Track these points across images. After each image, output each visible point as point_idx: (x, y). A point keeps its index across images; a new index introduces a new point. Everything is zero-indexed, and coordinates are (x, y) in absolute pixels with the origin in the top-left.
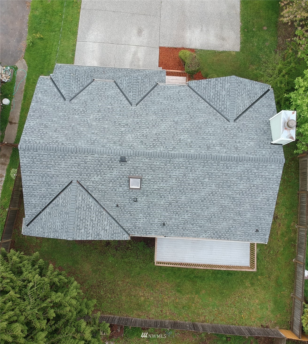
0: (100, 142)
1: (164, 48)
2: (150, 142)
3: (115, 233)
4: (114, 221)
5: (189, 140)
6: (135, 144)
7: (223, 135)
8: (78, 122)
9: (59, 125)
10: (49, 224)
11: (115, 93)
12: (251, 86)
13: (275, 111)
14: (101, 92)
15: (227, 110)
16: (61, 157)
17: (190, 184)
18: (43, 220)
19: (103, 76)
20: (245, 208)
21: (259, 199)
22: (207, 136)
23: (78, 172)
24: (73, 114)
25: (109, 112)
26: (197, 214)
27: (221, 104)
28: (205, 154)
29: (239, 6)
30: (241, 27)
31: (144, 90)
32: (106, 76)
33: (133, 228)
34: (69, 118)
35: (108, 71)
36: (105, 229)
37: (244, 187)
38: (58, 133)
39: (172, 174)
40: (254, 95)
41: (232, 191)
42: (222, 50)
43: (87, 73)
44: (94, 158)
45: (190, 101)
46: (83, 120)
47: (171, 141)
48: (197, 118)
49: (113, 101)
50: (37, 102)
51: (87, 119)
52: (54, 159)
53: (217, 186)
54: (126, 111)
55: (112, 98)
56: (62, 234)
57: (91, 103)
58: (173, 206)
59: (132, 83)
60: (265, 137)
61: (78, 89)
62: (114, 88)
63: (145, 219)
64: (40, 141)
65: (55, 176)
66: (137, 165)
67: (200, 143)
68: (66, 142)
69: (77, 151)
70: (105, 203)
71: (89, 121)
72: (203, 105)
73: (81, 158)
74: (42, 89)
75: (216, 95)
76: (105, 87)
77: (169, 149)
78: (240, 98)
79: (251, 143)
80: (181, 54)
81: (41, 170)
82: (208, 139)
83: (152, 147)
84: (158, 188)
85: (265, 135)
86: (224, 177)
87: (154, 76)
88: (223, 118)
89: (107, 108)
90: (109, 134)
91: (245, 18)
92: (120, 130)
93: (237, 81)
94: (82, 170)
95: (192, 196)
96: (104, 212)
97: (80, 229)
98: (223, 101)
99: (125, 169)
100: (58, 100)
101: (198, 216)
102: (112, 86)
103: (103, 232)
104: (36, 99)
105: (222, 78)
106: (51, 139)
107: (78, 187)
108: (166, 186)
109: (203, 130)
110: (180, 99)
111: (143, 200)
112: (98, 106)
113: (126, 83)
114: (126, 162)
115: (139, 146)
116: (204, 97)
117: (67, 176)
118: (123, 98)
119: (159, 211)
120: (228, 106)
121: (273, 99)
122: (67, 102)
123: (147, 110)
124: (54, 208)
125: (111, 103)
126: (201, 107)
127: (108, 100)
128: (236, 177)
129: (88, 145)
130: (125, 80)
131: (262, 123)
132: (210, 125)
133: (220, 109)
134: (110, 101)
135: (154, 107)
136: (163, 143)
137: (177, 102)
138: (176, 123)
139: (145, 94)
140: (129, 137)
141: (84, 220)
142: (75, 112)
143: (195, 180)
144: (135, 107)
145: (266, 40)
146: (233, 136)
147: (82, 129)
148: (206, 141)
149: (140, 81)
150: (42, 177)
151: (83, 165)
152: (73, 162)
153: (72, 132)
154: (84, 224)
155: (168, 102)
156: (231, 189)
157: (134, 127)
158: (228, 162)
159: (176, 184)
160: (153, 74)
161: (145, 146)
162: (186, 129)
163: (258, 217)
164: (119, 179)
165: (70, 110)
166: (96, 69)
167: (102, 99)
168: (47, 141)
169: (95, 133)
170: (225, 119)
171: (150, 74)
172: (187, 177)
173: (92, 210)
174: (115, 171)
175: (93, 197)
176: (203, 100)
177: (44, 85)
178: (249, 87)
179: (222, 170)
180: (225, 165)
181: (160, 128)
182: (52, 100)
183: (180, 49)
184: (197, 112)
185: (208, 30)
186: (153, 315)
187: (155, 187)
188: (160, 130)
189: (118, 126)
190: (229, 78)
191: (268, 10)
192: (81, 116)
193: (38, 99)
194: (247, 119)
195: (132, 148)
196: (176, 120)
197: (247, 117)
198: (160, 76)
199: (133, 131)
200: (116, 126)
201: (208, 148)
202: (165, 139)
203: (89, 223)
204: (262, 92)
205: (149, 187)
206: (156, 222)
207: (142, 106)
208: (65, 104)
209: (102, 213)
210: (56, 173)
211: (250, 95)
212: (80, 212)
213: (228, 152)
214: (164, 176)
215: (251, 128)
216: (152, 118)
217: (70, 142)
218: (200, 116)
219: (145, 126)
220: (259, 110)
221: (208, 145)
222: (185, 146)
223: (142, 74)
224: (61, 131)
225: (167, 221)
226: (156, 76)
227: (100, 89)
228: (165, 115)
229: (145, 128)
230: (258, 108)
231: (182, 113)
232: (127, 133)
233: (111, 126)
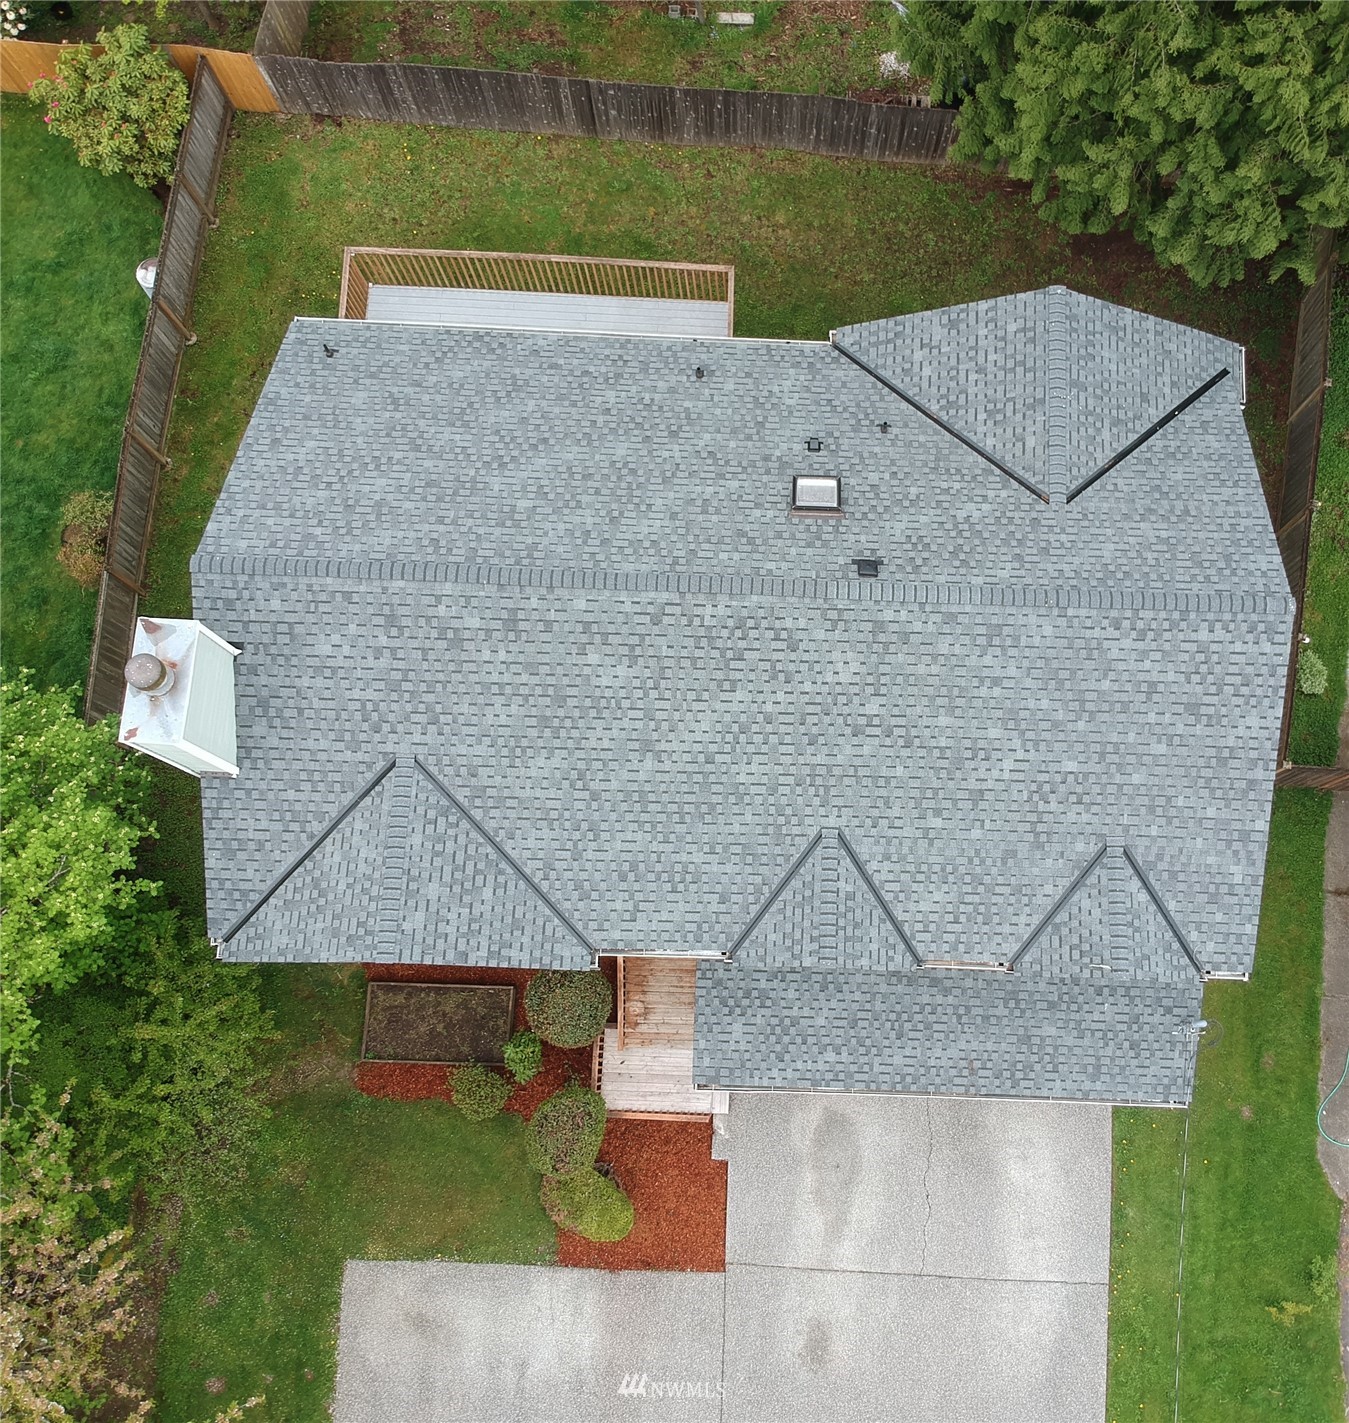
0: (967, 640)
1: (702, 1266)
2: (756, 645)
3: (888, 341)
4: (896, 382)
5: (593, 658)
6: (820, 635)
7: (444, 688)
8: (1061, 736)
9: (1141, 719)
10: (1144, 360)
11: (915, 897)
13: (209, 821)
14: (977, 899)
15: (421, 810)
16: (1120, 575)
17: (592, 491)
18: (1167, 379)
19: (975, 1045)
20: (371, 420)
21: (312, 444)
22: (518, 680)
23: (1046, 530)
24: (1086, 775)
25: (936, 791)
26: (566, 403)
27: (450, 844)
28: (528, 590)
31: (789, 913)
32: (963, 1045)
33: (819, 366)
34: (1102, 755)
35: (953, 1072)
36: (926, 350)
37: (371, 481)
38: (1141, 677)
39: (666, 523)
41: (420, 469)
42: (430, 1263)
43: (1047, 1058)
44: (987, 572)
45: (588, 866)
46: (1043, 746)
47: (671, 652)
48: (558, 774)
49: (921, 852)
50: (1245, 837)
51: (1027, 756)
52: (1146, 569)
53: (480, 486)
54: (865, 802)
55: (924, 868)
56: (1090, 314)
57: (1013, 837)
58: (662, 427)
59: (841, 933)
60: (264, 680)
61: (1075, 910)
62: (921, 927)
63: (776, 389)
64: (1212, 637)
65: (1138, 518)
66: (809, 551)
67: (547, 648)
68: (1104, 634)
69: (1056, 598)
70: (935, 438)
71: (1017, 743)
72: (531, 843)
73: (1040, 574)
74: (1232, 906)
75: (468, 885)
76: (957, 928)
77: (677, 610)
78: (362, 867)
79: (328, 650)
80: (624, 1220)
81: (1194, 534)
82: (514, 668)
83: (751, 623)
84: (722, 482)
85: (265, 692)
86: (452, 514)
87: (747, 1056)
88: (441, 778)
89: (946, 814)
90: (931, 680)
92: (883, 700)
93: (369, 940)
94: (1031, 536)
95: (586, 457)
96: (934, 408)
97: (1024, 330)
98: (438, 854)
99: (859, 540)
100: (1154, 850)
101: (561, 398)
102: (927, 937)
103: (936, 339)
104: (1250, 854)
105: (439, 961)
106: (1167, 646)
107: (1042, 482)
108: (691, 488)
109: (534, 711)
110: (631, 876)
111: (784, 446)
112: (982, 827)
113: (866, 939)
114: (854, 562)
115: (802, 623)
116: (522, 884)
117: (1091, 517)
118: (880, 871)
119: (718, 411)
120: (419, 827)
121: (215, 884)
122: (1117, 841)
123: (772, 810)
124: (1130, 414)
125: (931, 844)
126: (540, 834)
127: (940, 860)
128: (400, 511)
129: (1011, 620)
130: (875, 956)
131: (274, 754)
132: (501, 741)
133: (452, 819)
134: (934, 851)
135: (744, 829)
136: (704, 643)
137: (641, 857)
138: (647, 747)
139: (786, 894)
140: (846, 668)
141: (1010, 364)
142: (1079, 789)
143: (573, 504)
144: (824, 822)
146: (406, 686)
147: (1045, 704)
148: (522, 657)
149: (808, 947)
150: (1187, 512)
151: (1028, 551)
152: (1068, 559)
153: (1084, 686)
154: (1010, 350)
155: (684, 858)
156: (422, 476)
157: (827, 720)
158: (433, 558)
159: (650, 494)
160: (749, 1065)
161: (778, 624)
162: (606, 714)
163: (320, 391)
164: (880, 509)
165: (1100, 799)
166: (1008, 1083)
167: (971, 861)
168: (1181, 636)
169: (988, 683)
170: (434, 770)
171: (764, 1065)
172: (603, 513)
173: (981, 409)
174: (898, 533)
175: (982, 454)
176: (528, 871)
177: (1224, 929)
178: (320, 925)
179: (456, 536)
180: (443, 551)
181: (715, 716)
182: (1181, 851)
184: (557, 804)
185: (492, 1370)
186: (739, 162)
187: (734, 484)
188: (718, 706)
189: (894, 721)
190: (406, 953)
192: (1053, 767)
193: (1242, 854)
194: (337, 777)
195: (833, 615)
196: (649, 763)
197: (337, 787)
198: (720, 1055)
199: (829, 700)
200: (902, 721)
201: (511, 623)
202: (694, 660)
203: (992, 357)
205: (758, 484)
206: (732, 380)
207: (796, 830)
208: (1126, 828)
209: (943, 402)
210: (1134, 525)
211: (315, 894)
212: (1029, 390)
213: (426, 600)
214: (701, 518)
215: (323, 725)
216: (754, 768)
217: (1088, 633)
218: (545, 784)
219: (783, 729)
220: (279, 826)
221: (512, 636)
222: (611, 629)
223: (799, 1065)
224: (1128, 687)
225: (688, 385)
226: (736, 1056)
227: (980, 919)
228: (696, 788)
229: (782, 718)
230: (286, 836)
231: (621, 797)
232: (856, 689)
233: (925, 721)
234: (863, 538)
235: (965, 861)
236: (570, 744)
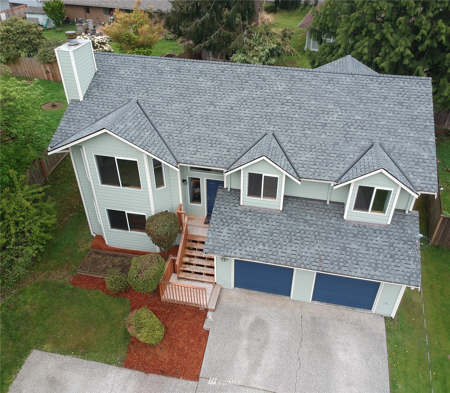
0: (321, 81)
2: (253, 79)
6: (273, 78)
7: (153, 84)
8: (354, 109)
9: (383, 105)
11: (299, 155)
13: (67, 113)
14: (323, 157)
22: (176, 83)
24: (364, 121)
25: (309, 122)
27: (140, 119)
31: (251, 152)
32: (317, 248)
34: (370, 115)
35: (312, 259)
38: (381, 94)
45: (184, 136)
46: (348, 111)
47: (225, 80)
48: (181, 109)
49: (303, 141)
50: (426, 143)
51: (342, 114)
54: (283, 124)
55: (304, 146)
57: (338, 138)
60: (101, 78)
61: (362, 161)
62: (301, 165)
67: (187, 76)
71: (338, 110)
72: (166, 127)
74: (425, 166)
75: (141, 129)
76: (315, 167)
85: (100, 82)
88: (143, 107)
89: (312, 130)
90: (309, 91)
92: (293, 96)
98: (135, 119)
102: (303, 169)
106: (389, 86)
109: (179, 92)
110: (198, 140)
112: (326, 134)
113: (279, 159)
115: (268, 74)
118: (287, 146)
120: (132, 112)
125: (306, 139)
126: (170, 125)
127: (310, 144)
129: (336, 77)
131: (95, 97)
133: (143, 116)
134: (307, 141)
135: (240, 129)
136: (236, 78)
137: (202, 135)
140: (281, 86)
142: (362, 125)
144: (268, 129)
146: (142, 83)
147: (348, 99)
153: (362, 95)
155: (217, 136)
157: (273, 100)
161: (260, 74)
165: (369, 128)
167: (321, 145)
168: (394, 84)
169: (328, 93)
171: (233, 247)
177: (423, 175)
181: (236, 97)
182: (402, 146)
189: (296, 102)
192: (351, 118)
193: (426, 149)
194: (112, 104)
197: (110, 107)
199: (274, 94)
200: (298, 102)
201: (179, 70)
202: (232, 82)
207: (258, 131)
208: (380, 138)
215: (113, 90)
216: (246, 112)
217: (362, 82)
219: (258, 102)
221: (178, 73)
222: (208, 73)
224: (377, 96)
227: (324, 164)
228: (226, 116)
229: (258, 99)
231: (200, 116)
233: (306, 102)
235: (319, 145)
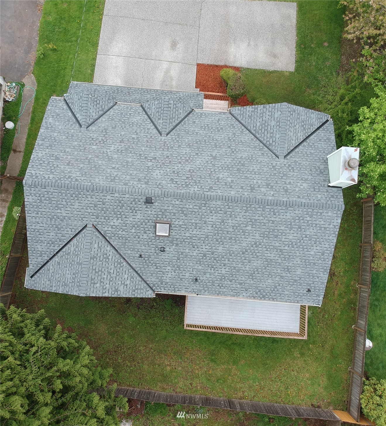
0: (121, 179)
1: (203, 65)
2: (182, 180)
3: (137, 289)
4: (136, 275)
5: (229, 179)
6: (164, 182)
7: (271, 174)
8: (96, 154)
9: (72, 157)
10: (57, 276)
11: (141, 120)
12: (305, 115)
13: (334, 146)
14: (124, 118)
15: (277, 144)
16: (74, 195)
17: (229, 233)
18: (51, 271)
19: (128, 98)
20: (295, 262)
21: (312, 253)
22: (251, 175)
23: (95, 214)
24: (90, 144)
25: (133, 143)
26: (237, 268)
27: (269, 136)
28: (247, 196)
29: (295, 17)
30: (296, 42)
31: (176, 116)
32: (131, 98)
33: (159, 283)
34: (85, 149)
35: (134, 93)
36: (125, 283)
37: (294, 238)
38: (71, 167)
39: (207, 220)
40: (309, 127)
41: (280, 242)
42: (273, 70)
43: (108, 94)
44: (113, 198)
45: (231, 132)
46: (102, 152)
47: (207, 180)
48: (239, 153)
49: (139, 130)
50: (47, 128)
51: (107, 150)
52: (66, 198)
53: (262, 235)
54: (154, 142)
55: (138, 126)
56: (73, 289)
57: (112, 132)
58: (208, 258)
59: (162, 109)
60: (322, 178)
61: (97, 113)
62: (140, 113)
63: (173, 273)
64: (49, 175)
65: (66, 218)
66: (166, 208)
67: (242, 182)
68: (81, 178)
69: (93, 189)
70: (125, 252)
71: (109, 153)
72: (247, 138)
73: (98, 197)
74: (54, 113)
75: (264, 126)
76: (130, 112)
77: (205, 190)
78: (292, 130)
79: (304, 185)
80: (222, 73)
81: (50, 211)
82: (252, 178)
83: (184, 186)
84: (191, 235)
85: (321, 175)
86: (270, 224)
87: (189, 99)
88: (272, 153)
89: (131, 138)
90: (133, 169)
91: (303, 31)
92: (147, 165)
93: (289, 110)
94: (99, 212)
95: (231, 246)
96: (125, 263)
97: (94, 284)
98: (272, 133)
99: (151, 211)
100: (73, 127)
101: (238, 271)
102: (138, 111)
103: (122, 287)
104: (46, 124)
105: (271, 105)
106: (62, 174)
107: (94, 232)
108: (200, 233)
109: (246, 168)
110: (219, 129)
111: (172, 250)
112: (121, 135)
113: (155, 109)
114: (152, 203)
115: (169, 185)
116: (249, 128)
117: (80, 219)
118: (151, 126)
119: (191, 264)
120: (277, 139)
121: (332, 132)
122: (83, 129)
123: (180, 141)
124: (64, 257)
125: (136, 132)
126: (244, 139)
127: (133, 128)
128: (285, 226)
129: (108, 183)
130: (153, 104)
131: (318, 161)
132: (255, 161)
133: (268, 143)
134: (135, 130)
135: (188, 138)
136: (197, 182)
137: (217, 133)
138: (215, 158)
139: (177, 122)
140: (157, 174)
141: (100, 273)
142: (92, 141)
143: (235, 228)
144: (166, 138)
145: (326, 59)
146: (282, 175)
147: (100, 162)
148: (249, 180)
149: (172, 106)
150: (51, 220)
151: (100, 206)
152: (89, 202)
153: (88, 166)
154: (99, 278)
155: (205, 132)
156: (279, 239)
157: (163, 162)
158: (276, 208)
159: (212, 231)
160: (189, 97)
161: (176, 185)
162: (226, 166)
163: (311, 275)
164: (144, 223)
165: (87, 139)
166: (119, 89)
167: (125, 127)
168: (58, 176)
169: (116, 168)
170: (274, 155)
171: (185, 97)
172: (226, 224)
173: (110, 260)
174: (139, 214)
175: (111, 245)
176: (248, 131)
177: (56, 108)
178: (303, 117)
179: (268, 216)
180: (272, 210)
181: (195, 164)
182: (66, 126)
183: (222, 67)
184: (239, 146)
185: (256, 45)
186: (181, 388)
187: (187, 235)
188: (194, 166)
189: (144, 160)
190: (279, 106)
191: (330, 23)
192: (99, 147)
194: (300, 155)
195: (160, 187)
196: (214, 154)
197: (300, 152)
198: (196, 100)
199: (162, 166)
200: (141, 160)
201: (252, 189)
202: (201, 177)
203: (105, 276)
204: (319, 124)
205: (180, 234)
206: (186, 277)
207: (174, 137)
208: (80, 132)
209: (122, 265)
210: (67, 215)
211: (304, 126)
212: (95, 263)
213: (276, 195)
214: (197, 221)
215: (304, 167)
216: (185, 151)
217: (85, 178)
218: (243, 151)
219: (176, 160)
220: (315, 144)
221: (252, 186)
222: (224, 186)
223: (175, 97)
224: (75, 165)
225: (200, 276)
226: (192, 99)
227: (124, 114)
228: (201, 148)
229: (176, 163)
230: (313, 142)
231: (222, 147)
232: (154, 168)
233: (135, 160)
234: (150, 212)
235: (126, 127)
236: (236, 160)
